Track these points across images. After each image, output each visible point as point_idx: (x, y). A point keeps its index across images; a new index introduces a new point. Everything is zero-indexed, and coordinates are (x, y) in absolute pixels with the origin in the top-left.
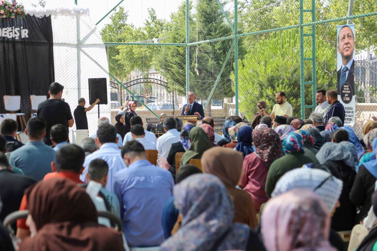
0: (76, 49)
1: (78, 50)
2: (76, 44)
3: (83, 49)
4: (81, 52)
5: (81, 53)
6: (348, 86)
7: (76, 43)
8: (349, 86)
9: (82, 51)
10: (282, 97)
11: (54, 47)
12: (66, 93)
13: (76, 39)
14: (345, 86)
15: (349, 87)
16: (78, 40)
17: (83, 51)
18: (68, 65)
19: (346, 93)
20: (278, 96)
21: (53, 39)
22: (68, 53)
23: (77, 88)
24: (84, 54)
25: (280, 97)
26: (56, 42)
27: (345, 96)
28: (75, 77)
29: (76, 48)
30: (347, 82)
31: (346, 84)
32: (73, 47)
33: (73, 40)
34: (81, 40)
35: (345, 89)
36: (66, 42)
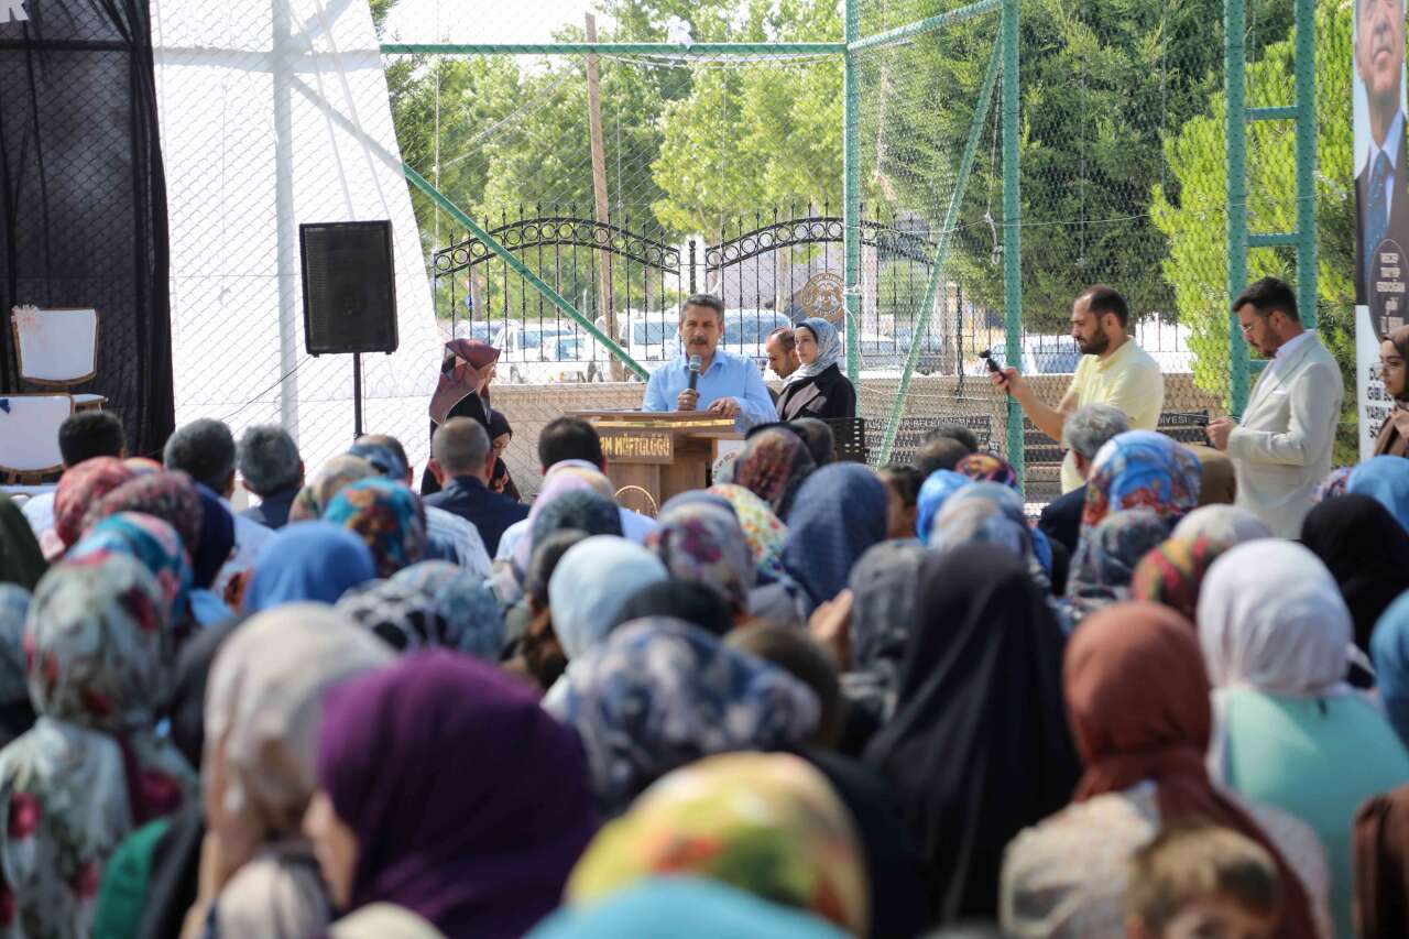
0: (271, 76)
1: (276, 81)
2: (266, 55)
3: (307, 78)
4: (293, 90)
5: (297, 97)
6: (1395, 257)
7: (269, 47)
8: (1401, 257)
9: (298, 90)
10: (1099, 318)
11: (157, 69)
12: (220, 298)
13: (270, 29)
14: (1385, 258)
15: (1400, 264)
16: (280, 34)
17: (302, 87)
18: (229, 157)
19: (1388, 296)
20: (1081, 311)
21: (153, 28)
22: (231, 96)
23: (275, 270)
24: (308, 104)
25: (1092, 315)
26: (167, 43)
27: (1385, 310)
28: (267, 215)
29: (268, 71)
30: (1390, 233)
31: (1388, 248)
32: (254, 68)
33: (254, 30)
34: (294, 31)
35: (1385, 272)
36: (219, 44)
